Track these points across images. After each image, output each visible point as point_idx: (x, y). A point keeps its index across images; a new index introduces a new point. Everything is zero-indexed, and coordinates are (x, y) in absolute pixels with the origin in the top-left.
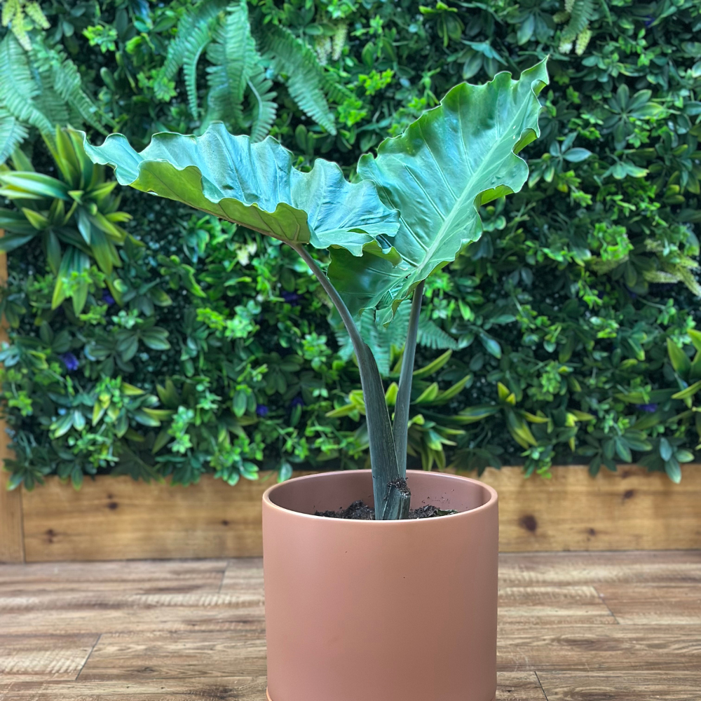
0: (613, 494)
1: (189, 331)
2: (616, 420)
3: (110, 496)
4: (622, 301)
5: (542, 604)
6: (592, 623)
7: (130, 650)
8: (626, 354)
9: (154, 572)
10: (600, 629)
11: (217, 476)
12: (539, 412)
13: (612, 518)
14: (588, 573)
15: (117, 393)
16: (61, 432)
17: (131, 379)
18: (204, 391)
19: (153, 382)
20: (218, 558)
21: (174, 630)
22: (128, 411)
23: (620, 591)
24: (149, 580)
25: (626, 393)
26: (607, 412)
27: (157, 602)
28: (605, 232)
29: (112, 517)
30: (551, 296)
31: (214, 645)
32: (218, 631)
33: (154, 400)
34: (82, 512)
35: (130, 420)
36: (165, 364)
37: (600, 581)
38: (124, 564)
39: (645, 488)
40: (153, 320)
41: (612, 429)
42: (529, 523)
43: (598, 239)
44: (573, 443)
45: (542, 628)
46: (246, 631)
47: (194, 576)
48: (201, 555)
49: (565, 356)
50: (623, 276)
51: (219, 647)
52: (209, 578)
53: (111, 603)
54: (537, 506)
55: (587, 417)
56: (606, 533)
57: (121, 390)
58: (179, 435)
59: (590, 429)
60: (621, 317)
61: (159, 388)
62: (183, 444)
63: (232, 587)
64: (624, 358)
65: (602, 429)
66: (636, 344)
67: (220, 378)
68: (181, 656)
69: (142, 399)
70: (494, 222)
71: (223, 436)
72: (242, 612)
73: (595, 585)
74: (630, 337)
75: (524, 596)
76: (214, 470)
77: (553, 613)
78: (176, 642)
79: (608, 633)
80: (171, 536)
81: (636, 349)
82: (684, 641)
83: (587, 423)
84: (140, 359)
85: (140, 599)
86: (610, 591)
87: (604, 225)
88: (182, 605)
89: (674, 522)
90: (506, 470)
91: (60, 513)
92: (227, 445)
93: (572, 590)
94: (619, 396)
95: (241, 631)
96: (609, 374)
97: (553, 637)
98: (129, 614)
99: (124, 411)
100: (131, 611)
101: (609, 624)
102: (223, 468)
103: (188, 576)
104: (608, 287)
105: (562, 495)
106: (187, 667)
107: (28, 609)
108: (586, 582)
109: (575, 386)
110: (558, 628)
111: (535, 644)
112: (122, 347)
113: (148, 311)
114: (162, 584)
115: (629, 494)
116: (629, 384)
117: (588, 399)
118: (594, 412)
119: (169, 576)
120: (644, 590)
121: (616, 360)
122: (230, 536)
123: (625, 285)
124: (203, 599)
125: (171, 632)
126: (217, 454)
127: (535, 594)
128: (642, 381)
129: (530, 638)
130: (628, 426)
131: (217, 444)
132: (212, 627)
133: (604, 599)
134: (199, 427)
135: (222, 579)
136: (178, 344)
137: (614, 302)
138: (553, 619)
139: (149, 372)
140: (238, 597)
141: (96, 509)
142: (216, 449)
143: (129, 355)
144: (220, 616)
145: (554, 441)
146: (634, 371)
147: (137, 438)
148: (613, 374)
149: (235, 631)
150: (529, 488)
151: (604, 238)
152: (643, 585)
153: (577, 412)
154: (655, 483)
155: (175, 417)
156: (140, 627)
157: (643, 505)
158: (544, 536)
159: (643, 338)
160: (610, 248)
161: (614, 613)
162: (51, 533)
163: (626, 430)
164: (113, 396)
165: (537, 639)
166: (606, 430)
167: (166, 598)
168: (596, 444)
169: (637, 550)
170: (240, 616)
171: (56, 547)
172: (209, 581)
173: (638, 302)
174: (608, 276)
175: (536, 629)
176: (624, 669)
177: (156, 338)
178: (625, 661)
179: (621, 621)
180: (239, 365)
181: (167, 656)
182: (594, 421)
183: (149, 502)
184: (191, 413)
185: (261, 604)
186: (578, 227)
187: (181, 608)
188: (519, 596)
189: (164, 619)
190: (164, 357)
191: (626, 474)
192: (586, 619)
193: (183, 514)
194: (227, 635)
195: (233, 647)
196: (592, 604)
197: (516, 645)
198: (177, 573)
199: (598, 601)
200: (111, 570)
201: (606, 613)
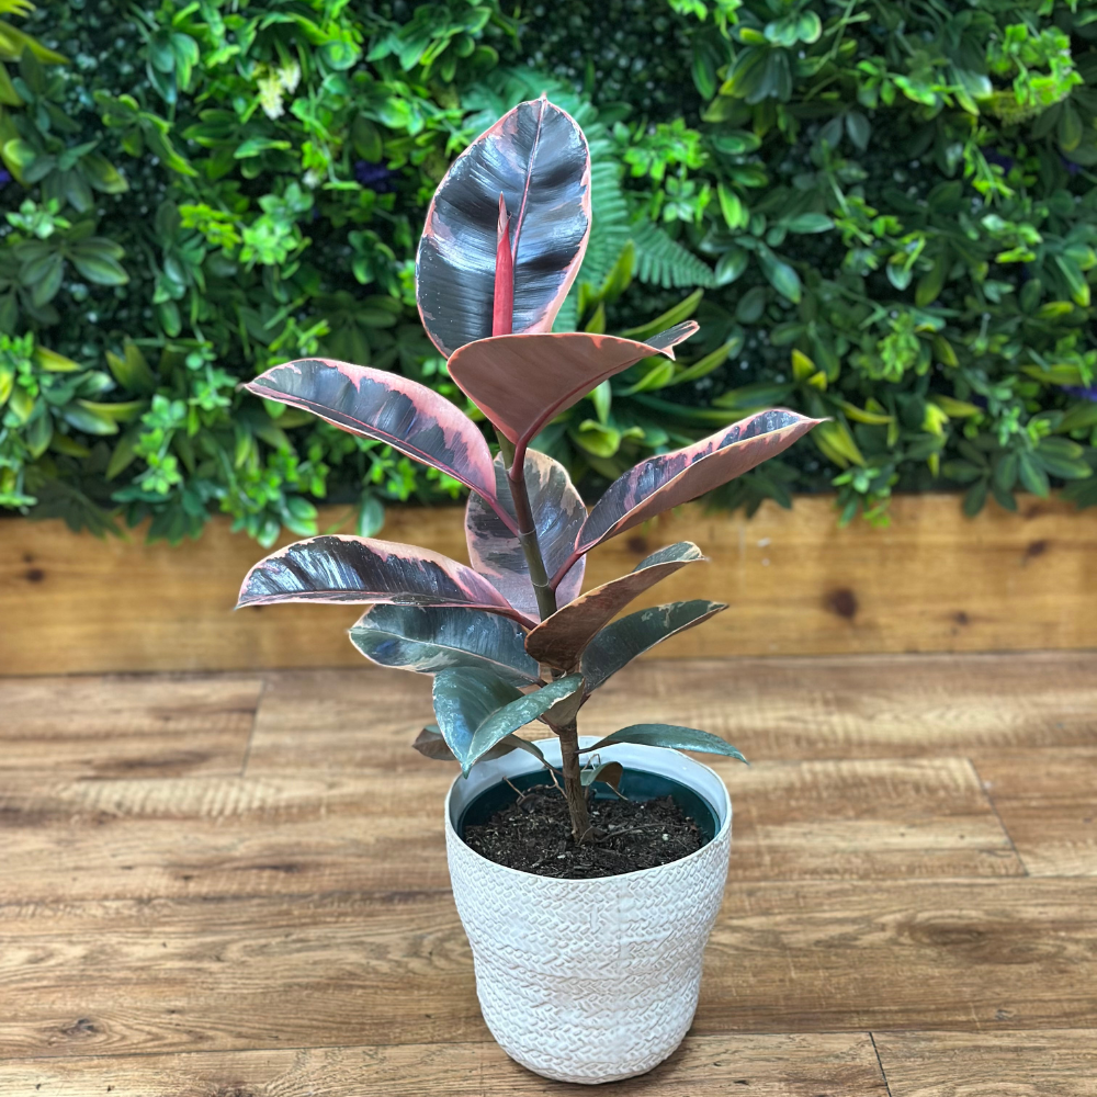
0: (1004, 550)
1: (167, 245)
2: (1024, 423)
3: (28, 558)
4: (1049, 180)
5: (871, 812)
6: (974, 872)
7: (52, 962)
8: (1052, 288)
9: (118, 711)
10: (990, 893)
11: (236, 528)
12: (871, 403)
13: (1002, 593)
14: (957, 718)
15: (26, 367)
17: (52, 338)
18: (202, 369)
19: (99, 342)
20: (245, 671)
21: (145, 894)
22: (49, 405)
23: (1021, 771)
24: (107, 736)
25: (1046, 367)
26: (1007, 403)
27: (119, 805)
28: (1024, 42)
29: (35, 597)
30: (905, 166)
31: (224, 945)
32: (236, 897)
33: (103, 381)
35: (55, 422)
36: (124, 304)
37: (980, 742)
38: (60, 685)
39: (1068, 536)
40: (90, 224)
41: (1013, 437)
42: (842, 603)
43: (1010, 56)
44: (934, 460)
45: (879, 890)
46: (292, 897)
47: (197, 723)
48: (214, 665)
49: (927, 294)
50: (1055, 130)
51: (234, 952)
52: (223, 731)
53: (26, 806)
54: (859, 572)
55: (966, 410)
56: (989, 620)
57: (34, 360)
58: (153, 459)
59: (970, 432)
60: (1045, 213)
61: (112, 358)
62: (162, 477)
63: (268, 757)
64: (1048, 297)
65: (996, 435)
66: (1074, 272)
67: (234, 337)
68: (155, 980)
69: (78, 380)
70: (796, 22)
71: (245, 452)
72: (284, 836)
73: (973, 753)
74: (1061, 254)
75: (836, 788)
76: (228, 517)
77: (895, 841)
78: (147, 933)
79: (1008, 905)
80: (153, 633)
81: (1073, 280)
83: (965, 421)
84: (72, 296)
85: (85, 795)
86: (1003, 771)
87: (1022, 29)
88: (167, 816)
90: (802, 506)
92: (254, 470)
93: (928, 769)
94: (1030, 370)
95: (281, 897)
96: (1012, 326)
97: (899, 917)
98: (59, 842)
99: (41, 406)
100: (64, 834)
101: (1007, 876)
102: (247, 515)
103: (183, 724)
104: (1022, 151)
105: (908, 551)
106: (166, 1018)
108: (953, 746)
109: (946, 355)
110: (908, 887)
111: (867, 939)
112: (31, 277)
113: (82, 204)
114: (134, 749)
115: (1037, 549)
116: (1051, 347)
117: (969, 375)
118: (980, 401)
119: (146, 723)
120: (1068, 770)
121: (1029, 300)
123: (1056, 147)
124: (210, 794)
125: (142, 901)
126: (234, 488)
127: (858, 782)
128: (1079, 341)
129: (854, 921)
130: (1046, 432)
131: (235, 471)
132: (223, 885)
133: (993, 797)
134: (198, 436)
135: (249, 734)
136: (146, 265)
137: (1031, 180)
138: (896, 859)
139: (89, 322)
140: (279, 790)
142: (232, 477)
143: (46, 293)
144: (240, 851)
145: (899, 457)
146: (1065, 323)
147: (75, 450)
148: (1021, 326)
149: (268, 896)
150: (845, 539)
151: (1020, 55)
152: (1064, 753)
153: (947, 400)
154: (1089, 528)
155: (146, 418)
156: (76, 889)
157: (1063, 567)
158: (871, 627)
159: (1087, 261)
160: (1037, 82)
161: (1018, 839)
163: (1043, 439)
164: (18, 374)
165: (869, 923)
166: (1004, 440)
167: (135, 791)
168: (981, 460)
169: (1046, 649)
170: (275, 850)
172: (226, 739)
173: (1079, 177)
174: (1024, 129)
175: (865, 891)
177: (98, 260)
178: (1049, 995)
179: (1032, 866)
180: (271, 316)
181: (124, 982)
182: (979, 418)
183: (105, 568)
184: (178, 409)
185: (323, 811)
186: (968, 29)
187: (164, 825)
188: (827, 787)
189: (129, 859)
190: (120, 294)
191: (1034, 512)
192: (962, 862)
193: (174, 591)
194: (252, 909)
195: (262, 950)
196: (969, 812)
197: (829, 945)
198: (163, 713)
199: (982, 803)
200: (36, 703)
201: (999, 840)
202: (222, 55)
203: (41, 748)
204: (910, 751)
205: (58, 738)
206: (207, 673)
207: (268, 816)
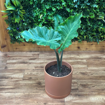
0: (90, 44)
1: (34, 25)
2: (91, 37)
3: (24, 44)
5: (79, 64)
7: (28, 74)
9: (30, 55)
10: (85, 70)
13: (90, 47)
14: (86, 56)
16: (17, 38)
23: (89, 61)
24: (30, 57)
25: (92, 34)
29: (24, 46)
34: (20, 46)
38: (26, 52)
39: (94, 44)
43: (90, 14)
44: (85, 39)
45: (78, 70)
46: (42, 69)
47: (35, 56)
50: (94, 19)
51: (39, 73)
53: (25, 62)
54: (80, 46)
55: (87, 36)
56: (89, 49)
60: (93, 24)
63: (40, 59)
64: (93, 29)
68: (35, 75)
73: (86, 59)
74: (94, 26)
77: (80, 66)
78: (34, 72)
80: (32, 49)
81: (95, 28)
82: (95, 73)
83: (87, 37)
85: (29, 61)
88: (34, 63)
89: (98, 48)
90: (76, 41)
91: (18, 46)
93: (83, 61)
97: (79, 72)
98: (28, 65)
105: (83, 44)
106: (36, 78)
107: (15, 63)
110: (80, 70)
112: (25, 27)
113: (28, 23)
114: (32, 58)
115: (92, 44)
117: (87, 34)
119: (32, 56)
120: (92, 61)
122: (40, 49)
124: (37, 62)
125: (33, 70)
127: (78, 62)
129: (77, 72)
132: (38, 69)
133: (87, 63)
135: (39, 57)
138: (80, 68)
140: (41, 61)
141: (22, 46)
144: (39, 66)
145: (82, 39)
146: (94, 31)
150: (79, 43)
154: (96, 43)
156: (29, 69)
157: (94, 46)
158: (81, 49)
161: (88, 66)
162: (16, 48)
167: (32, 61)
168: (88, 39)
169: (92, 51)
170: (41, 66)
171: (17, 50)
172: (37, 57)
176: (87, 79)
178: (88, 77)
179: (88, 68)
181: (33, 75)
183: (29, 45)
185: (44, 63)
188: (76, 62)
189: (32, 66)
191: (92, 42)
192: (84, 68)
193: (33, 46)
194: (40, 70)
195: (41, 73)
196: (85, 64)
197: (75, 74)
198: (33, 55)
199: (86, 63)
200: (25, 54)
201: (87, 66)
202: (37, 14)
203: (25, 57)
204: (82, 59)
205: (26, 57)
206: (36, 51)
207: (41, 63)
